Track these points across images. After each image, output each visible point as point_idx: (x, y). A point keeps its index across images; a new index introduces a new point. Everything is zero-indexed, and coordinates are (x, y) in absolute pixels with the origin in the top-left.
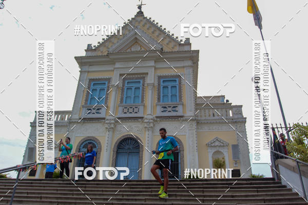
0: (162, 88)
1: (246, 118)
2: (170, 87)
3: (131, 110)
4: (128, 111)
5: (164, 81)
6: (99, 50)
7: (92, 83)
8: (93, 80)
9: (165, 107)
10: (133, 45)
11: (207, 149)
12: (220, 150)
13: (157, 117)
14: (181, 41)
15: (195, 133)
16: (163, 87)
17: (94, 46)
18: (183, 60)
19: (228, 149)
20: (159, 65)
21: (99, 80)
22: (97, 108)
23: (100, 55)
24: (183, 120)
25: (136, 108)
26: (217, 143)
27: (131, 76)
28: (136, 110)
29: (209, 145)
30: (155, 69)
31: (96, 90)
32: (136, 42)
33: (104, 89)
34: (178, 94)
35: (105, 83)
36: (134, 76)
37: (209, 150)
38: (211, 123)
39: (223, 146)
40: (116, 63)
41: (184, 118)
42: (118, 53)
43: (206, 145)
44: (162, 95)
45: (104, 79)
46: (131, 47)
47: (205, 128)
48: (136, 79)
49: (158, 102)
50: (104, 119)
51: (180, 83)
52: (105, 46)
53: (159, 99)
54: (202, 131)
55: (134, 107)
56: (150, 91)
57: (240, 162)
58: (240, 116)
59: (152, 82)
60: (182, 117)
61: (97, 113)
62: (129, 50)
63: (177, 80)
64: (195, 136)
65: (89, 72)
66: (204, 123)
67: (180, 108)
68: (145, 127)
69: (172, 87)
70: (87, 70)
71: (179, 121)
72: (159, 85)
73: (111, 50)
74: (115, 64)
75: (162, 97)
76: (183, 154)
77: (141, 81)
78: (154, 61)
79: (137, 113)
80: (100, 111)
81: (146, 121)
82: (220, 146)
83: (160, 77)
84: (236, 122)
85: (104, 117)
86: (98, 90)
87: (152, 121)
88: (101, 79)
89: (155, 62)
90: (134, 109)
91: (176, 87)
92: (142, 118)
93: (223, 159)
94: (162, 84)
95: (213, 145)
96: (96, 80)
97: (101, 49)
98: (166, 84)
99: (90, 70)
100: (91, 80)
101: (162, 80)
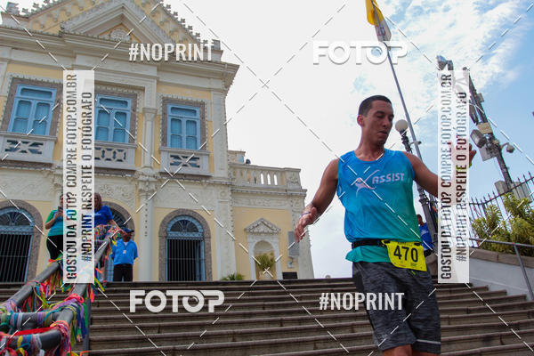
0: (169, 120)
1: (306, 190)
2: (184, 121)
3: (109, 154)
4: (103, 157)
5: (173, 109)
6: (37, 22)
7: (20, 88)
8: (22, 81)
9: (177, 157)
10: (114, 28)
11: (246, 238)
12: (266, 240)
13: (161, 173)
14: (206, 42)
15: (229, 208)
16: (172, 120)
17: (24, 10)
18: (209, 78)
19: (279, 239)
20: (165, 78)
21: (37, 83)
22: (32, 142)
23: (40, 30)
24: (209, 184)
25: (122, 151)
26: (262, 228)
27: (109, 89)
28: (120, 155)
29: (249, 231)
30: (158, 82)
31: (30, 103)
32: (121, 24)
33: (48, 105)
34: (198, 136)
35: (51, 93)
36: (114, 89)
37: (250, 240)
38: (252, 193)
39: (273, 233)
40: (78, 57)
41: (211, 181)
42: (86, 36)
43: (245, 230)
44: (169, 134)
45: (48, 82)
46: (111, 30)
47: (243, 201)
48: (120, 95)
49: (163, 145)
50: (50, 165)
51: (203, 117)
52: (50, 16)
53: (164, 141)
54: (236, 205)
55: (115, 149)
56: (149, 123)
57: (297, 262)
58: (296, 186)
59: (153, 106)
60: (207, 177)
61: (32, 151)
62: (106, 36)
63: (198, 110)
64: (230, 213)
65: (10, 61)
66: (242, 193)
67: (203, 162)
68: (141, 190)
69: (188, 122)
70: (7, 56)
71: (202, 184)
72: (164, 114)
73: (69, 27)
74: (75, 57)
75: (169, 138)
76: (209, 244)
77: (130, 102)
78: (156, 68)
79: (121, 161)
80: (40, 148)
81: (141, 178)
82: (268, 233)
83: (166, 101)
84: (291, 195)
85: (51, 162)
86: (34, 103)
87: (154, 179)
88: (42, 82)
89: (158, 70)
90: (115, 153)
91: (195, 123)
92: (133, 171)
93: (272, 254)
94: (169, 112)
95: (256, 230)
96: (30, 81)
97: (42, 19)
98: (177, 115)
99: (13, 58)
100: (15, 81)
101: (170, 107)
